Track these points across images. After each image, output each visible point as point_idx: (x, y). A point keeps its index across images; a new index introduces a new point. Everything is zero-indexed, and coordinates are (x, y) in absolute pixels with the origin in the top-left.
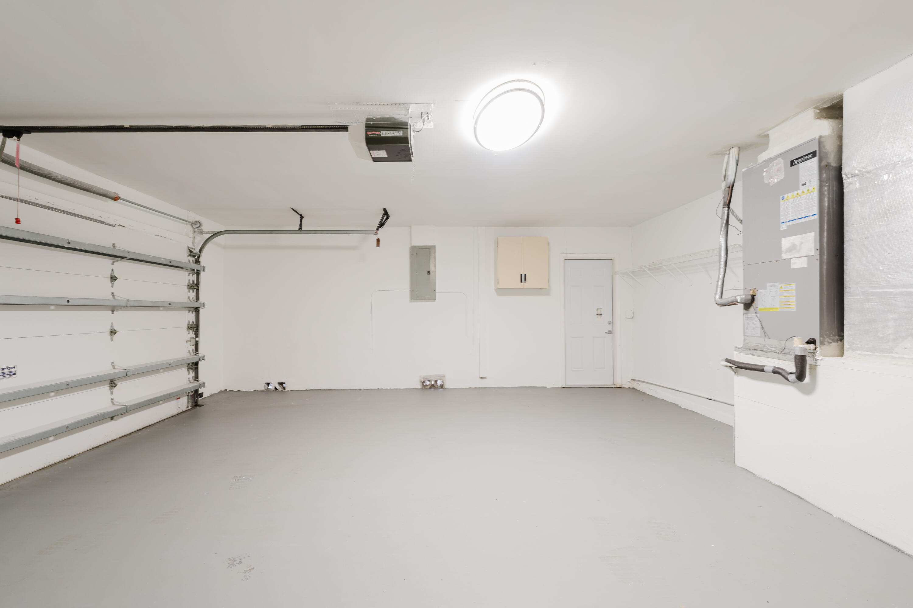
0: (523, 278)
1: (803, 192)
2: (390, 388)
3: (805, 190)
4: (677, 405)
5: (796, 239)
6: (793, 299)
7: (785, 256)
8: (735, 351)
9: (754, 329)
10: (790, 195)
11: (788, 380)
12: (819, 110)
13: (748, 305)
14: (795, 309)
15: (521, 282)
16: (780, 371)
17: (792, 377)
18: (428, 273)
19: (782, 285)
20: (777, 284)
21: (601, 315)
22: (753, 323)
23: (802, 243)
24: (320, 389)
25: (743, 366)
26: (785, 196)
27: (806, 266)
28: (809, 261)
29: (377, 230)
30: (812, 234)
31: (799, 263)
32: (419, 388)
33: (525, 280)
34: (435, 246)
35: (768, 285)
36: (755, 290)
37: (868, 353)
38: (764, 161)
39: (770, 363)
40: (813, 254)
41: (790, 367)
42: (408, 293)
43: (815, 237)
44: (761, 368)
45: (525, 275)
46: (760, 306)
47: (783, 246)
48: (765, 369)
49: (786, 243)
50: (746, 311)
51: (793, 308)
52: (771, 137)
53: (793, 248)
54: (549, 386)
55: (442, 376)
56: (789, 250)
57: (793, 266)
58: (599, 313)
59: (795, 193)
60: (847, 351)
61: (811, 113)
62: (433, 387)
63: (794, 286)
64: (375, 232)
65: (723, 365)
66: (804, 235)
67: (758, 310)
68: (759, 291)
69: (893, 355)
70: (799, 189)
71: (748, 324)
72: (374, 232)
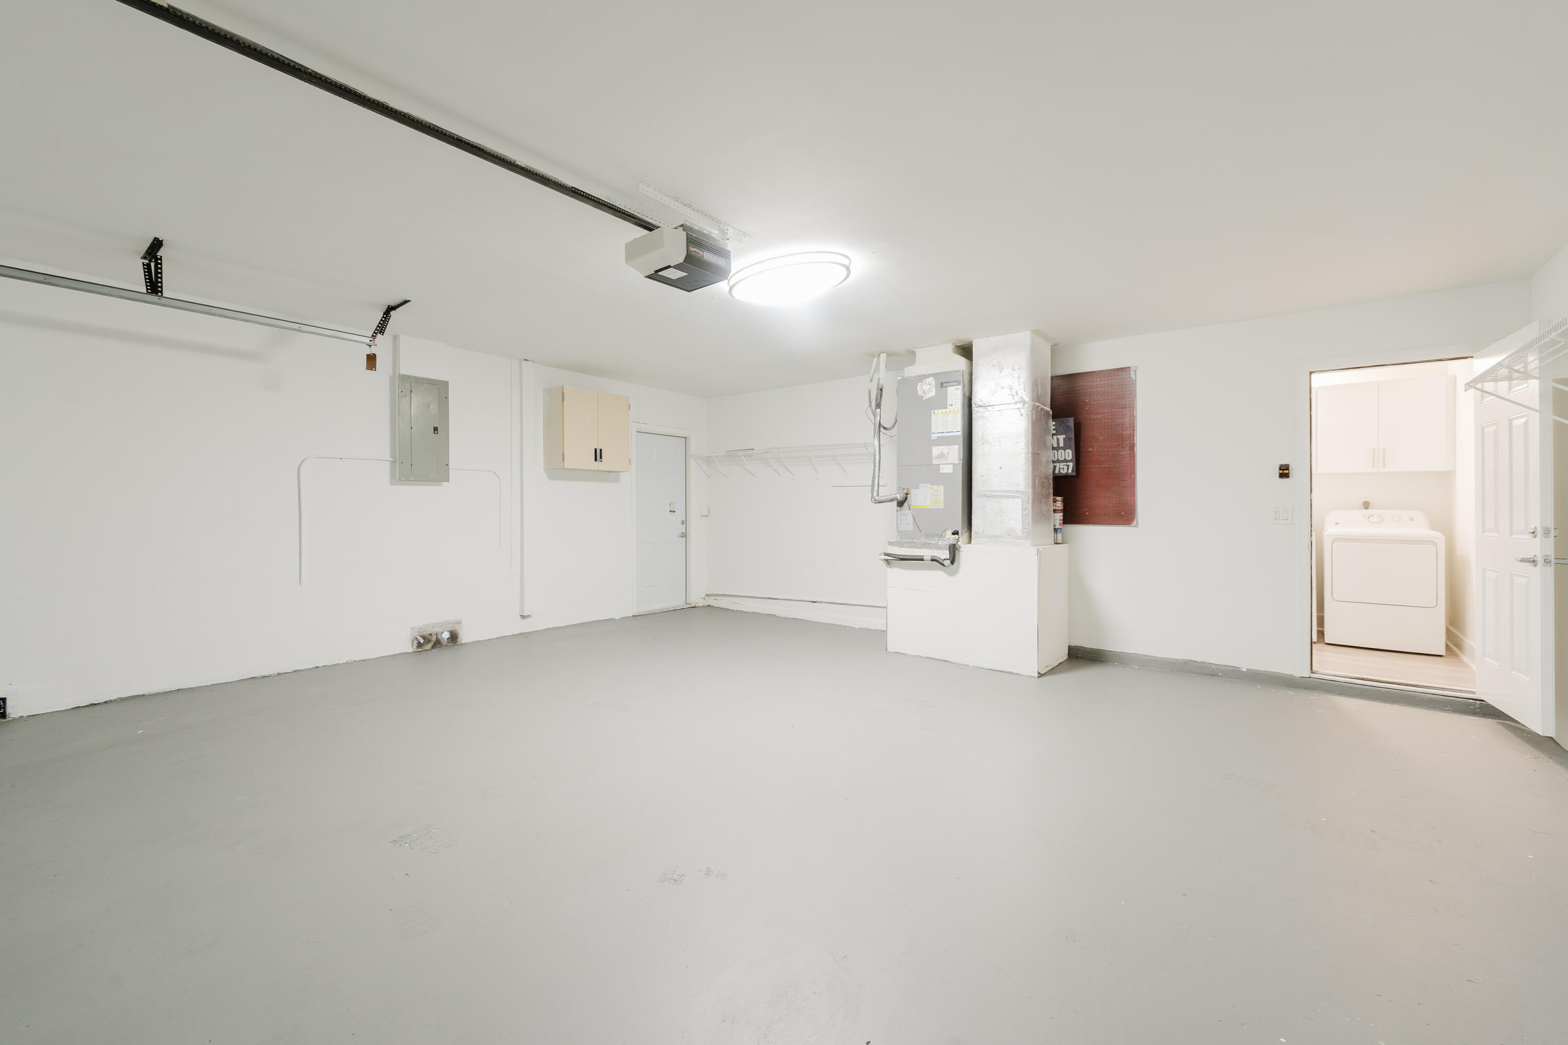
0: (598, 455)
1: (950, 411)
2: (345, 661)
3: (952, 410)
4: (774, 616)
5: (945, 449)
6: (941, 498)
7: (935, 462)
8: (889, 545)
9: (907, 524)
10: (940, 411)
11: (944, 565)
12: (955, 346)
13: (901, 504)
14: (943, 507)
15: (596, 460)
16: (937, 559)
17: (947, 563)
18: (434, 430)
19: (933, 486)
20: (929, 485)
21: (675, 512)
22: (906, 519)
23: (949, 453)
24: (143, 695)
25: (904, 557)
26: (936, 411)
27: (952, 472)
28: (954, 467)
29: (374, 336)
30: (957, 447)
31: (947, 469)
32: (411, 651)
33: (601, 458)
34: (448, 382)
35: (920, 485)
36: (909, 489)
37: (987, 540)
38: (918, 376)
39: (927, 553)
40: (957, 463)
41: (944, 554)
42: (385, 468)
43: (959, 449)
44: (921, 558)
45: (601, 450)
46: (913, 504)
47: (933, 453)
48: (925, 558)
49: (936, 450)
50: (899, 508)
51: (942, 506)
52: (918, 355)
53: (941, 456)
54: (617, 617)
55: (455, 623)
56: (938, 457)
57: (942, 471)
58: (672, 510)
59: (944, 410)
60: (974, 539)
61: (950, 348)
62: (439, 645)
63: (942, 487)
64: (371, 341)
65: (881, 559)
66: (950, 447)
67: (912, 507)
68: (912, 490)
69: (1001, 539)
70: (947, 408)
71: (901, 520)
72: (367, 340)
